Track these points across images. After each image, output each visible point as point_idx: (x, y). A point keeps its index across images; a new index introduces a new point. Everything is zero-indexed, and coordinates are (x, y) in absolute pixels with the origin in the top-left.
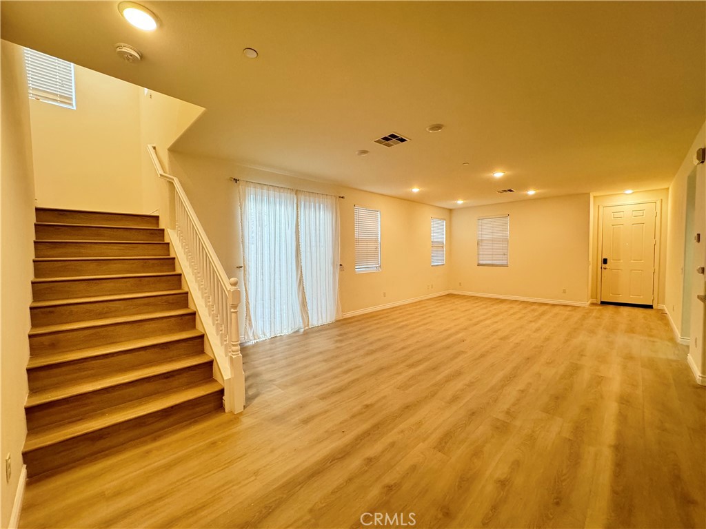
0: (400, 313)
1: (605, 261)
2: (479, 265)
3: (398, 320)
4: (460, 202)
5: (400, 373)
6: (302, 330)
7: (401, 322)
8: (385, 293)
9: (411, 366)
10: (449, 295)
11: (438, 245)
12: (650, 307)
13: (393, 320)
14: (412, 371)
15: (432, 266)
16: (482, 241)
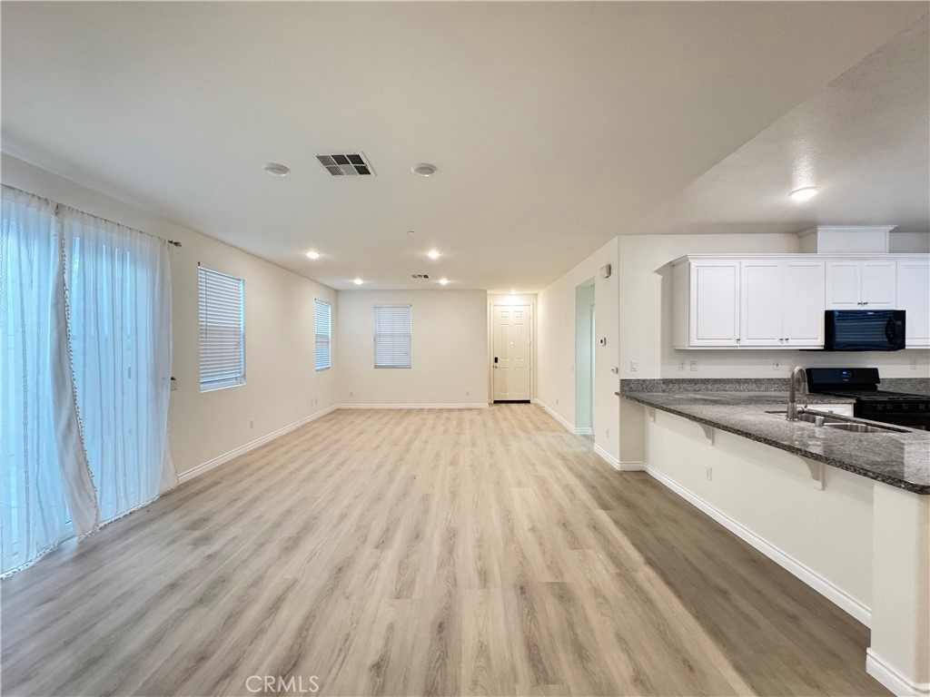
0: (286, 452)
1: (496, 360)
2: (376, 367)
3: (293, 467)
4: (358, 282)
5: (375, 567)
6: (74, 542)
7: (302, 467)
8: (252, 423)
9: (382, 544)
10: (337, 411)
11: (321, 340)
12: (528, 402)
13: (283, 467)
14: (391, 556)
15: (317, 370)
16: (380, 336)
